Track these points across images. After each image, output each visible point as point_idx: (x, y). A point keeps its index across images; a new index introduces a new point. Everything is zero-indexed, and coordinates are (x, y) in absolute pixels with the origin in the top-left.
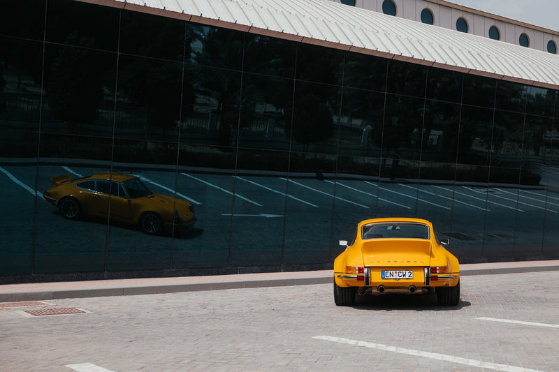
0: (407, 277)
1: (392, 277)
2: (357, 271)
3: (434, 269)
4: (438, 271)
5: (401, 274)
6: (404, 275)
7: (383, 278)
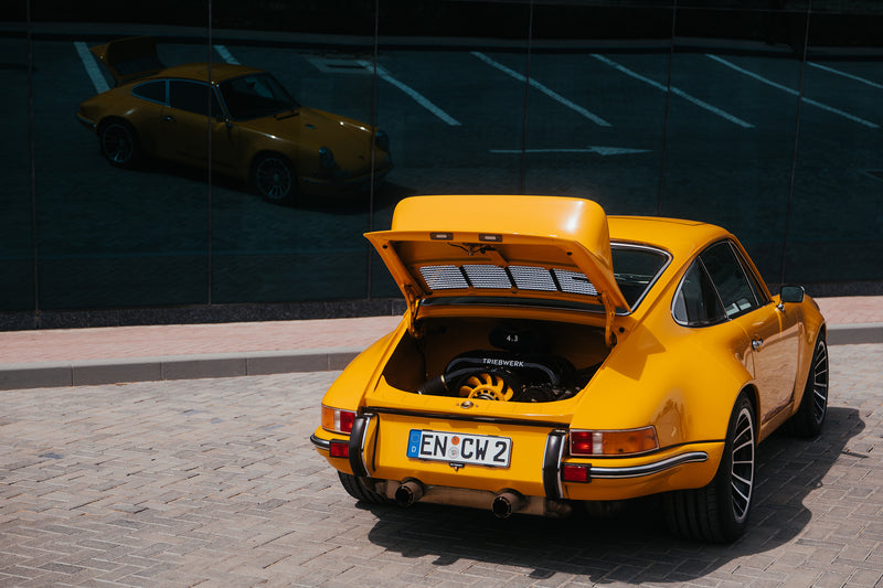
0: (489, 459)
1: (439, 456)
2: (338, 424)
3: (582, 441)
4: (598, 448)
5: (470, 448)
6: (481, 453)
7: (413, 457)
